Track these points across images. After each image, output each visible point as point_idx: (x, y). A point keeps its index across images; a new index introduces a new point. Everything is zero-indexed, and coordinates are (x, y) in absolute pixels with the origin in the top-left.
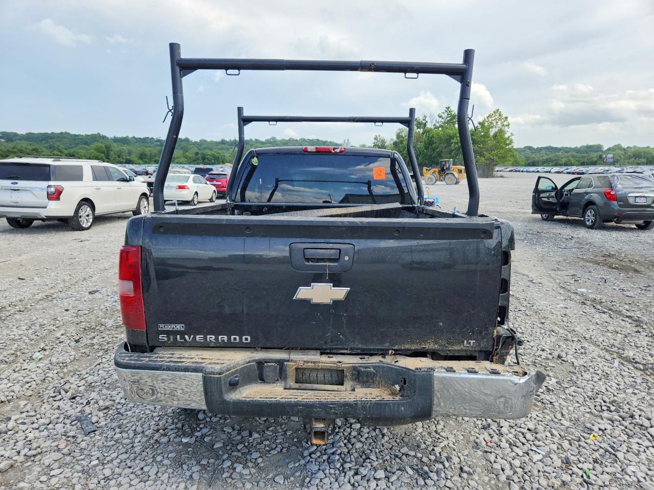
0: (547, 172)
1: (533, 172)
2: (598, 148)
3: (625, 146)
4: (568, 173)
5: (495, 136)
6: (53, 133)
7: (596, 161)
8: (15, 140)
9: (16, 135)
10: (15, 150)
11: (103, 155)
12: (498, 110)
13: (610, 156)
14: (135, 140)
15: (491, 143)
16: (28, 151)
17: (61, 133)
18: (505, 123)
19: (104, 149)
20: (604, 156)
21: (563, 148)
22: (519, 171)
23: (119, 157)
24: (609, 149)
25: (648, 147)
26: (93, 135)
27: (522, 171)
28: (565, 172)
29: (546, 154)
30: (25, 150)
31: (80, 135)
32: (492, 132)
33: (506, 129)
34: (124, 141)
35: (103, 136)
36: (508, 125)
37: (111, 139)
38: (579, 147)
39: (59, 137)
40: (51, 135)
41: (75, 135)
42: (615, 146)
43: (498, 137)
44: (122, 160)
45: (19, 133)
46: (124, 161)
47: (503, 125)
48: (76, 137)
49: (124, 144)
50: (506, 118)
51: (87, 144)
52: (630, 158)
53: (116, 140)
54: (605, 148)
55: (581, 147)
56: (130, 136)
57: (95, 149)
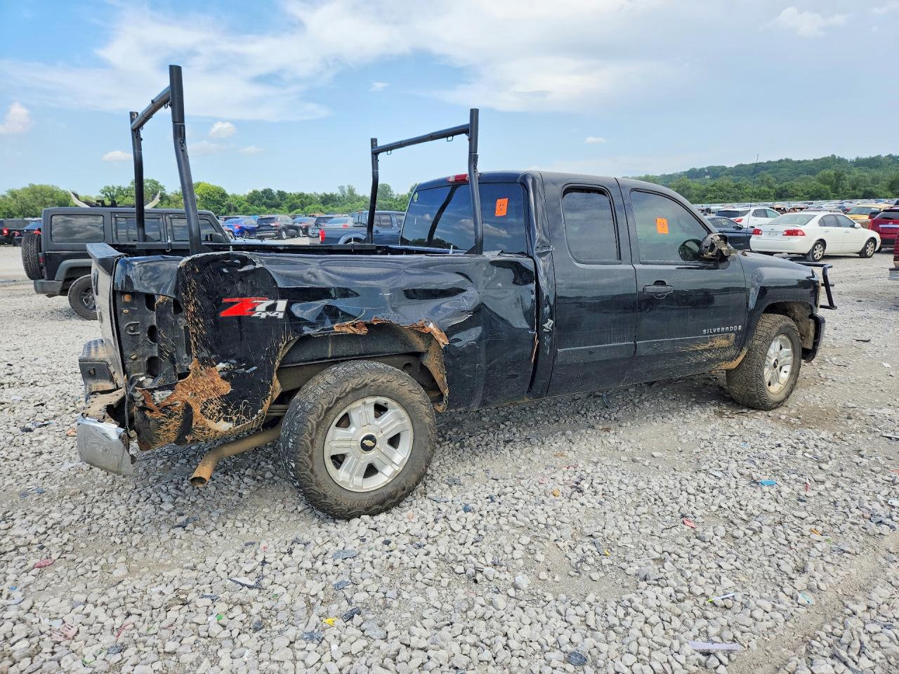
6: (769, 162)
8: (721, 176)
9: (723, 168)
10: (715, 188)
11: (828, 187)
14: (891, 160)
16: (729, 188)
17: (781, 161)
19: (833, 178)
23: (854, 188)
26: (825, 158)
30: (725, 187)
31: (805, 161)
34: (873, 163)
35: (839, 158)
37: (852, 162)
39: (776, 167)
40: (767, 165)
41: (799, 162)
44: (858, 193)
45: (728, 167)
46: (861, 194)
48: (800, 164)
49: (871, 168)
51: (812, 172)
53: (859, 163)
56: (884, 155)
57: (820, 180)
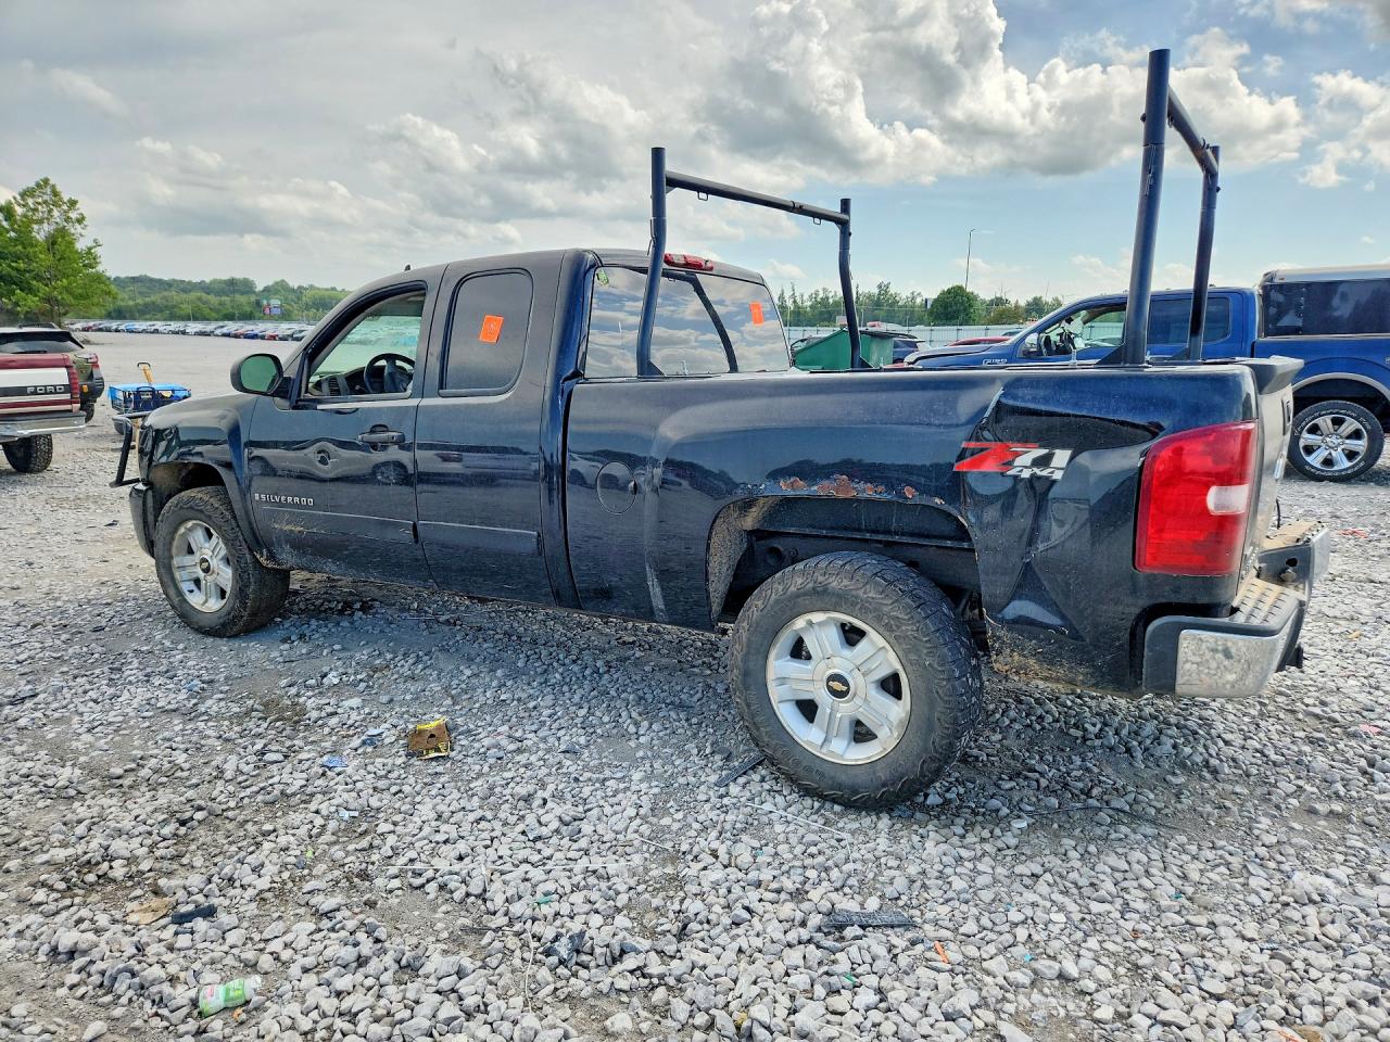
0: (177, 333)
1: (144, 331)
2: (245, 286)
3: (294, 283)
4: (224, 335)
5: (52, 242)
7: (251, 313)
12: (46, 181)
13: (275, 302)
15: (45, 259)
18: (73, 215)
20: (265, 302)
21: (174, 280)
22: (108, 330)
24: (267, 289)
25: (334, 289)
27: (117, 331)
28: (218, 332)
29: (140, 293)
32: (41, 233)
33: (76, 229)
36: (80, 221)
38: (208, 281)
42: (277, 283)
43: (61, 246)
47: (68, 219)
50: (73, 203)
52: (308, 307)
54: (259, 287)
55: (211, 283)
